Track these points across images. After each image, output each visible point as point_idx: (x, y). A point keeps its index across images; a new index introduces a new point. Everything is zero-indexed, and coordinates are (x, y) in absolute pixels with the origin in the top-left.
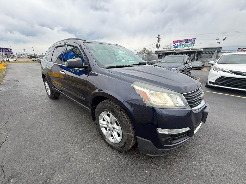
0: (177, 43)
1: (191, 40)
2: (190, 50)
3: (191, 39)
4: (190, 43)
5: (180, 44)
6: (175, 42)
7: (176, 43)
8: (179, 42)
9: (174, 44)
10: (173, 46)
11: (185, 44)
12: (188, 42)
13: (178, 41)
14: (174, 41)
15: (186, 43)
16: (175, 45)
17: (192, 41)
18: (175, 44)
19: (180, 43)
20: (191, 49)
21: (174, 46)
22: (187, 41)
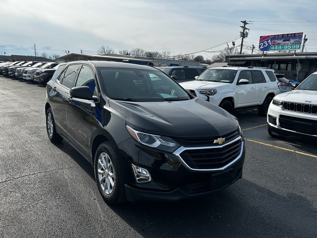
0: (268, 40)
1: (294, 36)
2: (293, 55)
3: (295, 34)
4: (292, 41)
5: (274, 42)
6: (263, 39)
7: (266, 42)
8: (272, 39)
9: (262, 44)
10: (260, 46)
11: (283, 43)
12: (289, 40)
13: (269, 36)
14: (261, 37)
15: (284, 41)
16: (264, 44)
17: (297, 37)
18: (263, 42)
19: (272, 41)
20: (296, 55)
21: (261, 48)
22: (286, 37)
